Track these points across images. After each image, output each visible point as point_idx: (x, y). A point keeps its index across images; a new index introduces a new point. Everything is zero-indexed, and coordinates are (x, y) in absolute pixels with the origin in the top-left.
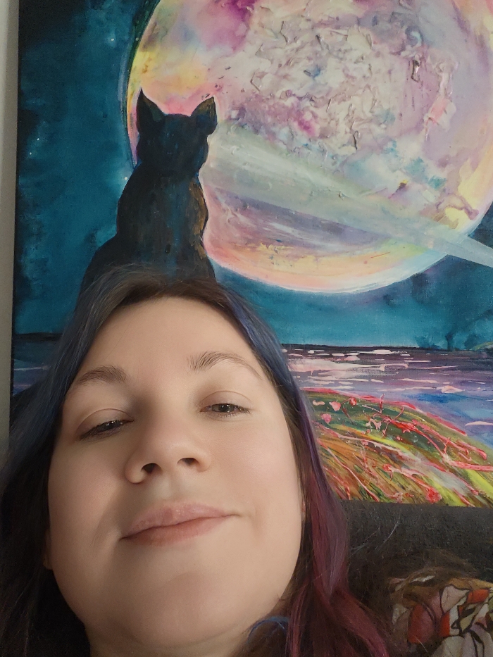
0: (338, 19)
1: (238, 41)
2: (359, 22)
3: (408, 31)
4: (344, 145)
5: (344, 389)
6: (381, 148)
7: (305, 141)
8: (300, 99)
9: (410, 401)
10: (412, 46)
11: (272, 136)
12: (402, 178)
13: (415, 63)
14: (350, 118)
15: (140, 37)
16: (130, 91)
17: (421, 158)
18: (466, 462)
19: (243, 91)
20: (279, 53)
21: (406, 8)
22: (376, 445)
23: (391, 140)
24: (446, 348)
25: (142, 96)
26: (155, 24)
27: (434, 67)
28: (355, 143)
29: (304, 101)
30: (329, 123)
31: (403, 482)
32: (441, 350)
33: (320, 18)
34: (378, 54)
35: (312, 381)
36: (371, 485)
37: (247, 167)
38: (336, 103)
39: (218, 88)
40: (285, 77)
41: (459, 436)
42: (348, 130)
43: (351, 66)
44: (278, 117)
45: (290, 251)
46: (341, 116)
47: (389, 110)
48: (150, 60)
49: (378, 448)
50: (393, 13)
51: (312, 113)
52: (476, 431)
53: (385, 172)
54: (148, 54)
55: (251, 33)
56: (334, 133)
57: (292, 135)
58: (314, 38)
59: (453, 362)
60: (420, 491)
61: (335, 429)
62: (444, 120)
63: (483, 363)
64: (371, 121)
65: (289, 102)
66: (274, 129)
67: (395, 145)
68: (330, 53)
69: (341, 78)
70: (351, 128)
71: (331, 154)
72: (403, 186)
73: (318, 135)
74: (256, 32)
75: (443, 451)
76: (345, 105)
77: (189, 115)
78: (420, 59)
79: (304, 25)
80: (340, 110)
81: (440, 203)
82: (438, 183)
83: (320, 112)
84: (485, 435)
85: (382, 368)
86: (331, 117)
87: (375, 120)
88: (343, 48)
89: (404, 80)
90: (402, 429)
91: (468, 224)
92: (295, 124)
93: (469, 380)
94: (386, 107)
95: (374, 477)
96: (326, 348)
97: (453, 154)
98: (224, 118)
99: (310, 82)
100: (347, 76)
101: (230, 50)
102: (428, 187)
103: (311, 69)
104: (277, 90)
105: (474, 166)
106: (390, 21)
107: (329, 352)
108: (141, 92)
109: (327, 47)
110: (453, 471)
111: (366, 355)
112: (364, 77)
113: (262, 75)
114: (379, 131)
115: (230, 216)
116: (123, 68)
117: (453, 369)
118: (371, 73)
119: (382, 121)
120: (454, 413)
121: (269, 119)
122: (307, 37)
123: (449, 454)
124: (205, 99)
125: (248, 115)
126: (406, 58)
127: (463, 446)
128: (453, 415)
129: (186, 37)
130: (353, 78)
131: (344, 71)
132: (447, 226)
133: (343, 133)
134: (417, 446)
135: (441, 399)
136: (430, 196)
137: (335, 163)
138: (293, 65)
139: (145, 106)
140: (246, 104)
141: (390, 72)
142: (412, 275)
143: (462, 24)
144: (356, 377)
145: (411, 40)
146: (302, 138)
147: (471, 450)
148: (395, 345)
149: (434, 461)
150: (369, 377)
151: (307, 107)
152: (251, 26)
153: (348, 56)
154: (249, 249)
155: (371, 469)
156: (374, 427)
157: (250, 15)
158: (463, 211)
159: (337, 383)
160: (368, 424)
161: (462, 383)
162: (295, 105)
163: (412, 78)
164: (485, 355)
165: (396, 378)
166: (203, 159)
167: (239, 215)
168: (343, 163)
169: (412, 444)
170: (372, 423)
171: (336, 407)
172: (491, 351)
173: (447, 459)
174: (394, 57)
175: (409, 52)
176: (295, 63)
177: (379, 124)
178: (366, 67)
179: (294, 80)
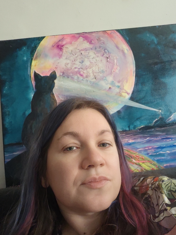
0: (86, 48)
1: (60, 56)
2: (91, 49)
3: (104, 50)
4: (93, 79)
6: (102, 79)
7: (82, 79)
8: (79, 69)
10: (106, 54)
11: (73, 78)
12: (109, 86)
13: (108, 58)
14: (93, 72)
15: (33, 57)
16: (31, 71)
17: (113, 81)
18: (139, 161)
19: (63, 68)
20: (72, 58)
21: (103, 45)
23: (105, 77)
24: (129, 130)
26: (37, 53)
27: (112, 58)
28: (96, 78)
30: (88, 74)
33: (81, 49)
34: (98, 56)
37: (66, 87)
38: (89, 69)
41: (136, 154)
42: (93, 75)
43: (91, 60)
44: (74, 74)
46: (91, 72)
47: (103, 70)
48: (36, 63)
50: (100, 46)
51: (83, 72)
53: (105, 85)
54: (36, 61)
55: (63, 54)
56: (90, 76)
57: (78, 78)
58: (81, 54)
59: (131, 133)
62: (117, 71)
63: (139, 133)
64: (98, 73)
65: (76, 70)
66: (73, 77)
67: (106, 78)
68: (85, 57)
69: (89, 63)
72: (110, 88)
73: (85, 77)
74: (65, 53)
75: (132, 159)
76: (91, 69)
77: (49, 76)
78: (109, 57)
79: (77, 51)
80: (90, 71)
81: (120, 92)
82: (119, 87)
83: (85, 71)
84: (142, 152)
86: (88, 72)
88: (88, 56)
89: (105, 62)
91: (128, 97)
92: (79, 75)
93: (136, 138)
97: (121, 79)
98: (59, 75)
99: (81, 64)
100: (91, 62)
101: (58, 58)
102: (116, 88)
103: (81, 61)
104: (73, 67)
105: (127, 82)
106: (99, 48)
108: (35, 71)
110: (136, 164)
112: (95, 62)
113: (68, 64)
114: (101, 75)
117: (131, 136)
118: (97, 61)
121: (71, 74)
122: (79, 54)
123: (134, 159)
125: (65, 74)
126: (105, 57)
127: (138, 156)
128: (133, 148)
129: (46, 56)
130: (92, 63)
131: (89, 61)
132: (123, 97)
133: (92, 76)
135: (130, 144)
136: (117, 90)
137: (91, 83)
138: (76, 61)
139: (36, 75)
140: (64, 71)
141: (101, 61)
142: (117, 111)
143: (117, 47)
145: (105, 52)
146: (81, 78)
147: (139, 157)
149: (130, 162)
151: (81, 71)
152: (63, 52)
153: (90, 57)
157: (63, 49)
158: (126, 93)
161: (134, 139)
162: (78, 70)
163: (107, 61)
164: (138, 130)
166: (54, 87)
168: (93, 83)
172: (140, 129)
173: (134, 161)
174: (102, 57)
175: (105, 55)
176: (76, 60)
177: (101, 73)
178: (95, 60)
179: (77, 64)
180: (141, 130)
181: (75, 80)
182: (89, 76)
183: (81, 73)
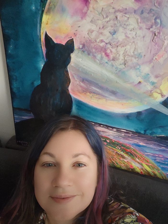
0: (126, 9)
1: (84, 15)
2: (135, 12)
3: (155, 19)
4: (121, 64)
5: (111, 137)
6: (134, 67)
7: (106, 61)
8: (106, 44)
9: (130, 144)
10: (156, 27)
11: (94, 57)
12: (140, 79)
13: (155, 35)
15: (44, 8)
16: (42, 31)
17: (149, 73)
18: (143, 161)
19: (84, 37)
20: (100, 22)
21: (157, 7)
22: (118, 153)
24: (144, 133)
25: (46, 35)
26: (50, 3)
27: (163, 37)
28: (125, 64)
29: (108, 45)
30: (116, 55)
31: (124, 162)
32: (142, 134)
34: (141, 28)
35: (102, 133)
36: (115, 161)
37: (84, 67)
38: (120, 47)
39: (75, 35)
40: (101, 33)
41: (142, 155)
43: (129, 32)
44: (97, 50)
45: (97, 96)
46: (121, 53)
47: (140, 53)
48: (48, 19)
49: (118, 154)
50: (151, 9)
51: (110, 50)
52: (148, 155)
54: (48, 16)
55: (89, 12)
57: (102, 58)
58: (115, 17)
60: (128, 165)
61: (107, 147)
63: (155, 140)
64: (132, 56)
65: (102, 44)
66: (95, 54)
67: (140, 67)
68: (121, 25)
69: (124, 37)
70: (124, 58)
71: (115, 67)
72: (140, 82)
73: (111, 59)
74: (91, 11)
75: (137, 158)
76: (123, 49)
79: (112, 11)
80: (121, 50)
81: (152, 90)
83: (114, 50)
85: (123, 135)
86: (117, 52)
87: (134, 56)
89: (149, 41)
90: (126, 151)
91: (160, 99)
92: (104, 54)
93: (149, 143)
94: (139, 51)
95: (116, 160)
96: (106, 126)
97: (161, 74)
98: (77, 48)
99: (111, 37)
100: (126, 36)
101: (80, 19)
102: (149, 84)
103: (112, 31)
104: (98, 39)
106: (148, 13)
107: (107, 127)
109: (120, 23)
110: (139, 163)
111: (118, 130)
112: (133, 38)
113: (92, 31)
114: (135, 60)
115: (78, 83)
116: (39, 21)
117: (145, 139)
118: (136, 37)
119: (137, 57)
120: (142, 150)
121: (94, 50)
122: (112, 16)
123: (138, 159)
124: (70, 39)
125: (86, 48)
126: (152, 31)
127: (143, 158)
128: (141, 150)
129: (63, 10)
130: (128, 37)
131: (125, 34)
132: (153, 98)
133: (121, 60)
134: (130, 155)
135: (139, 146)
136: (149, 87)
137: (116, 71)
140: (85, 43)
141: (144, 37)
142: (137, 111)
144: (115, 135)
145: (156, 23)
146: (105, 59)
147: (145, 159)
148: (128, 130)
149: (134, 159)
150: (119, 136)
151: (109, 48)
152: (89, 9)
153: (128, 27)
154: (84, 94)
155: (116, 158)
156: (118, 149)
158: (160, 95)
159: (109, 135)
160: (117, 148)
161: (146, 143)
162: (104, 46)
163: (153, 41)
164: (156, 137)
165: (127, 138)
166: (69, 62)
167: (81, 83)
168: (119, 71)
169: (128, 154)
170: (118, 147)
171: (108, 141)
172: (158, 137)
173: (137, 160)
174: (147, 30)
175: (154, 29)
176: (106, 28)
177: (136, 58)
178: (134, 33)
179: (105, 35)
180: (159, 139)
181: (97, 61)
182: (117, 60)
183: (107, 51)
